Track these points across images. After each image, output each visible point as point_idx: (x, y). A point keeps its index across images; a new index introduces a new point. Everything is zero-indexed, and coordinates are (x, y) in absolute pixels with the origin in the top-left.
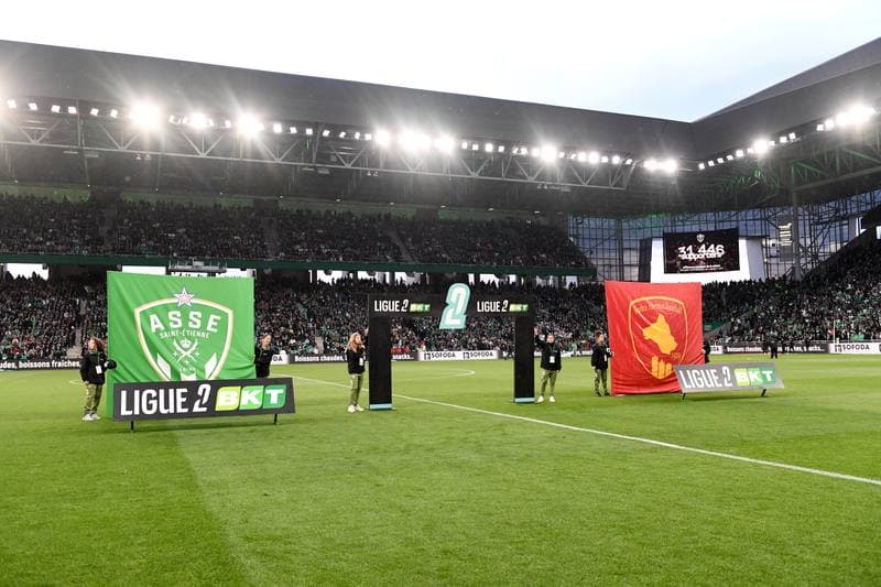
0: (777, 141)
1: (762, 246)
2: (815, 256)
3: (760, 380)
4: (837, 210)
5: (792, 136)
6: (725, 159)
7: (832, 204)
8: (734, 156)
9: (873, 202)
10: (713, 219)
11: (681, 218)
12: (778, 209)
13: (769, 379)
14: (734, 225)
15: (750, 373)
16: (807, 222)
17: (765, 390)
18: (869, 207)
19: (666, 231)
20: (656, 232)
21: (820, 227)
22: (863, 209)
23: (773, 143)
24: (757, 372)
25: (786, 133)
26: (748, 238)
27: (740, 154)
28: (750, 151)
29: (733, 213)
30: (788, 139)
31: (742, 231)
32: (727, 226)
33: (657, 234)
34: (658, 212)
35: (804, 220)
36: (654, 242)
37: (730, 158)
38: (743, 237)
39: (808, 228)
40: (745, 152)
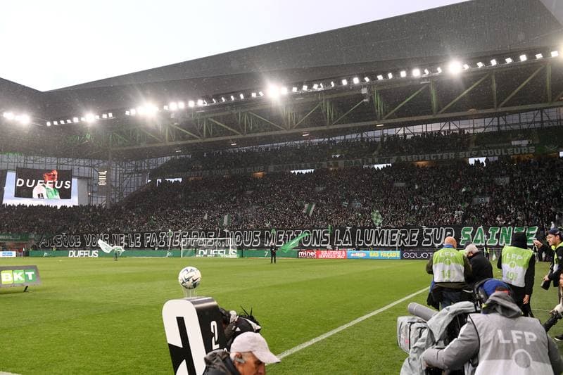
0: (101, 116)
1: (88, 185)
2: (121, 194)
3: (22, 279)
4: (137, 167)
5: (110, 115)
6: (66, 122)
7: (134, 162)
8: (72, 121)
9: (156, 164)
10: (56, 161)
11: (32, 158)
12: (101, 161)
13: (30, 278)
14: (70, 168)
15: (15, 274)
16: (118, 172)
17: (27, 287)
18: (154, 167)
19: (19, 166)
20: (12, 166)
21: (126, 176)
22: (151, 168)
23: (98, 117)
24: (21, 272)
25: (107, 112)
26: (79, 178)
27: (76, 120)
28: (83, 119)
29: (70, 159)
30: (108, 116)
31: (75, 173)
32: (65, 168)
33: (12, 168)
34: (14, 151)
35: (116, 170)
36: (8, 173)
37: (69, 121)
38: (75, 177)
39: (118, 175)
40: (80, 120)
